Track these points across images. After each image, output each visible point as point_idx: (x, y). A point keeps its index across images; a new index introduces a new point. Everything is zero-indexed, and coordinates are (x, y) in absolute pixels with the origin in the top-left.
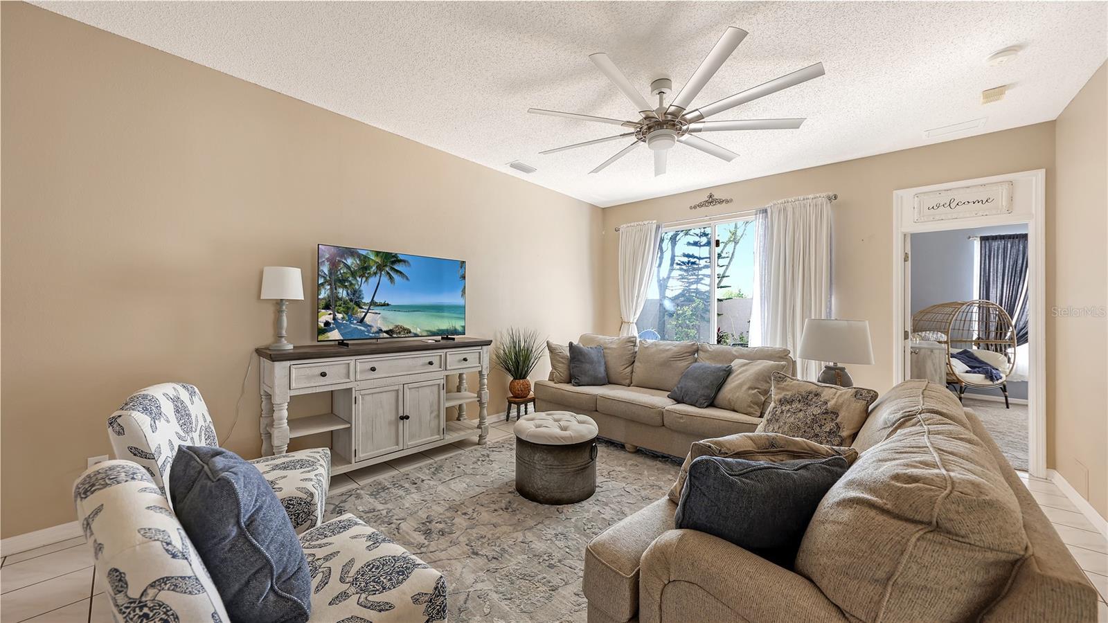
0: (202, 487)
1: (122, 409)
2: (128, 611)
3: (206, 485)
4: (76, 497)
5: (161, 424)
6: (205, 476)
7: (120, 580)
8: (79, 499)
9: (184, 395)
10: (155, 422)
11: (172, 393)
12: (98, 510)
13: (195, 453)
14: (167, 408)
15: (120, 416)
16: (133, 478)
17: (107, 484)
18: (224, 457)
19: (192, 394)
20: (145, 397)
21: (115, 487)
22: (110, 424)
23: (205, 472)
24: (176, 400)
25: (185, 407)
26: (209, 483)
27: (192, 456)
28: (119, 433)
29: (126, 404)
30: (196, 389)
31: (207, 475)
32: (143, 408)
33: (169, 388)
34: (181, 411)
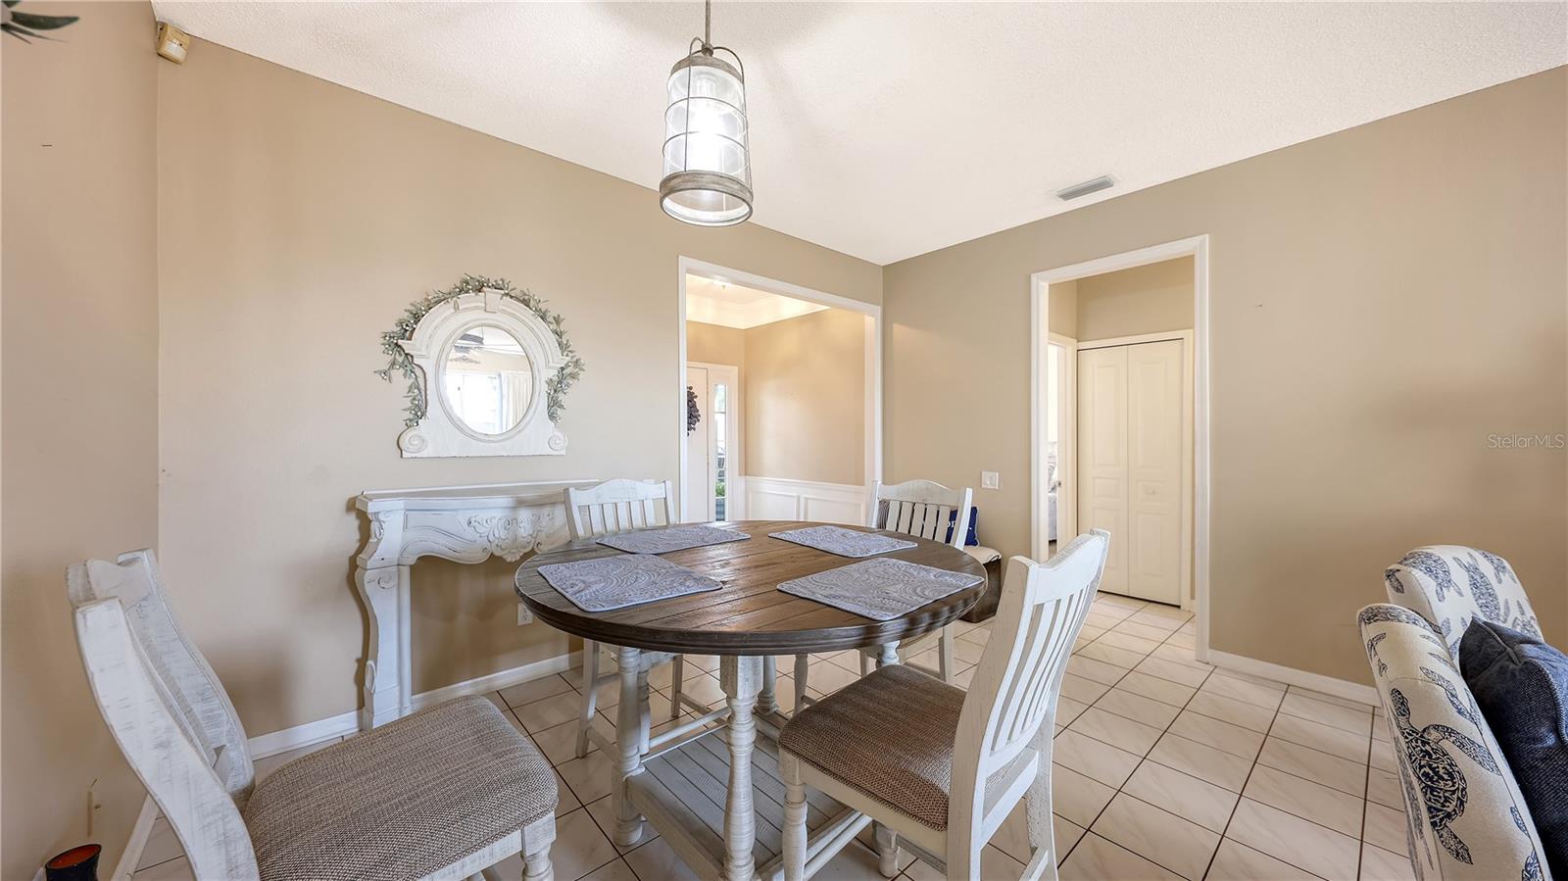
0: (1501, 667)
1: (1401, 563)
2: (1410, 738)
3: (1508, 667)
4: (1360, 622)
5: (1450, 594)
6: (1507, 657)
7: (1402, 704)
8: (1363, 623)
9: (1486, 567)
10: (1441, 589)
11: (1466, 560)
12: (1382, 637)
13: (1495, 631)
14: (1460, 577)
15: (1398, 570)
16: (1414, 623)
17: (1389, 619)
18: (1540, 648)
19: (1500, 569)
20: (1429, 556)
21: (1395, 623)
22: (1388, 576)
23: (1508, 654)
24: (1472, 570)
25: (1487, 585)
26: (1512, 666)
27: (1489, 633)
28: (1397, 590)
29: (1406, 559)
30: (1506, 564)
31: (1510, 657)
32: (1426, 568)
33: (1463, 553)
34: (1479, 585)
